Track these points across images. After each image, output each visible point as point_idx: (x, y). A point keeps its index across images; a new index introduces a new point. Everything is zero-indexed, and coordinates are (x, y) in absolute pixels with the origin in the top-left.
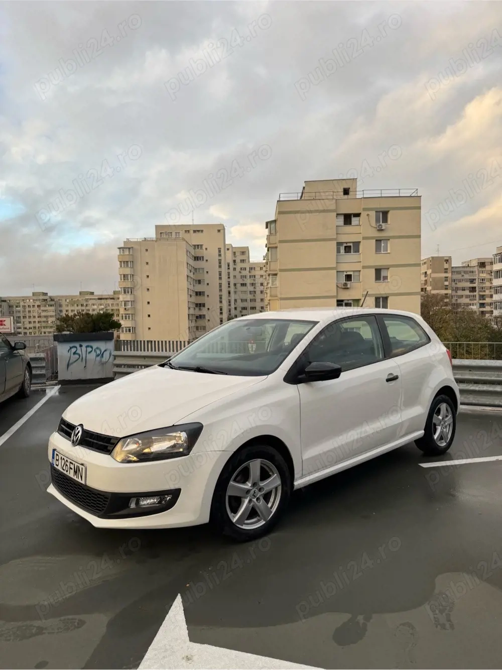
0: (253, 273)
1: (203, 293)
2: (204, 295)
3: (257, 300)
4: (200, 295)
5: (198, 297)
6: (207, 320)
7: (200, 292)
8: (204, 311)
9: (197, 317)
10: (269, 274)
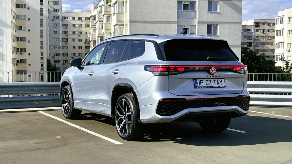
0: (65, 22)
1: (25, 38)
2: (25, 41)
3: (69, 47)
4: (21, 40)
5: (20, 42)
6: (28, 65)
7: (21, 38)
8: (25, 56)
9: (18, 62)
10: (117, 25)
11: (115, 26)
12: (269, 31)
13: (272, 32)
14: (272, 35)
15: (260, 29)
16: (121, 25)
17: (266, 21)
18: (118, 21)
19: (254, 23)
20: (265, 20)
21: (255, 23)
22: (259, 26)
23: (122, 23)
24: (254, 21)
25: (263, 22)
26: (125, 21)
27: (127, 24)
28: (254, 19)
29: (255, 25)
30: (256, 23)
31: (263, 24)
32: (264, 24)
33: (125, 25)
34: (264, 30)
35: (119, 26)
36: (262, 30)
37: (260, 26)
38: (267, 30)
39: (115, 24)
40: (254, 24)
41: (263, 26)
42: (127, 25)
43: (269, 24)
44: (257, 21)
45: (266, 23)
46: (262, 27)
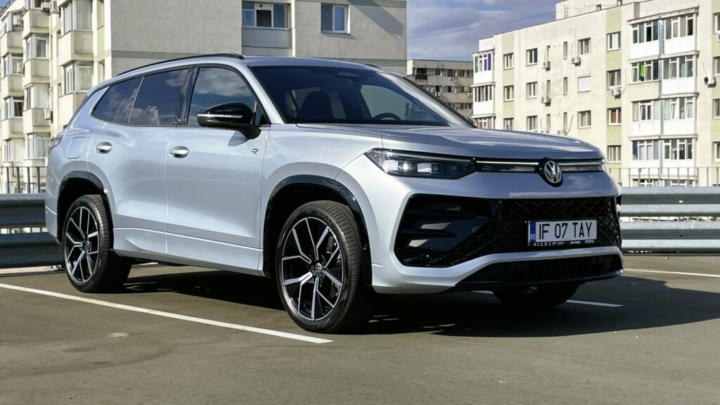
10: (72, 62)
11: (65, 66)
12: (449, 89)
13: (457, 92)
14: (459, 102)
15: (428, 86)
16: (83, 64)
17: (443, 66)
18: (77, 51)
19: (414, 69)
20: (440, 64)
21: (416, 71)
22: (426, 78)
23: (88, 59)
24: (414, 64)
25: (436, 68)
26: (95, 52)
27: (104, 60)
28: (414, 60)
29: (415, 74)
30: (418, 69)
31: (435, 72)
32: (438, 71)
33: (96, 65)
34: (438, 88)
35: (80, 65)
36: (432, 86)
37: (428, 77)
38: (445, 87)
39: (69, 59)
40: (414, 71)
41: (434, 77)
42: (102, 63)
43: (450, 73)
44: (421, 66)
45: (443, 70)
46: (432, 80)
